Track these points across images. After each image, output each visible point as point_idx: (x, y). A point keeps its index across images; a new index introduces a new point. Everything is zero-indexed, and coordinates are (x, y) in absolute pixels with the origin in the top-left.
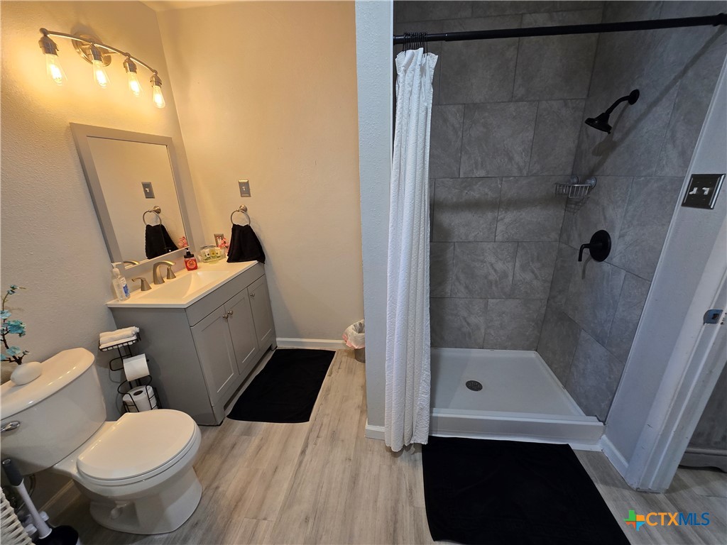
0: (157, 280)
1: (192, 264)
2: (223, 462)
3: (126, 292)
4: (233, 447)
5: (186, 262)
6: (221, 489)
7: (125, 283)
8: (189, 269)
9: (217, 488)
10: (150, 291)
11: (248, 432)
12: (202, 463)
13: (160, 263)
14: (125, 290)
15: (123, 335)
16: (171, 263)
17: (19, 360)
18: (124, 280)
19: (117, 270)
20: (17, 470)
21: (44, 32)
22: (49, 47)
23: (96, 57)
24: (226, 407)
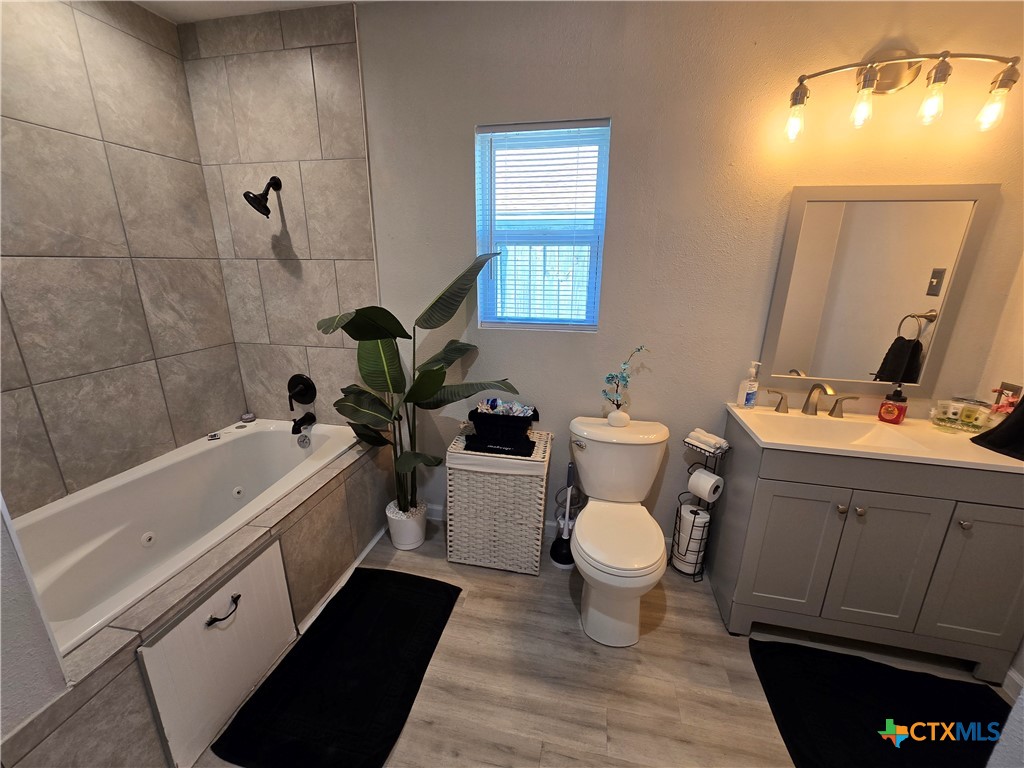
0: (808, 408)
1: (891, 412)
2: (674, 658)
3: (747, 400)
4: (705, 664)
5: (883, 405)
6: (638, 667)
7: (755, 390)
8: (882, 419)
9: (639, 662)
10: (785, 415)
11: (735, 678)
12: (667, 632)
13: (819, 386)
14: (749, 398)
15: (708, 441)
16: (830, 391)
17: (618, 406)
18: (755, 387)
19: (753, 371)
20: (573, 475)
21: (801, 80)
22: (798, 97)
23: (867, 84)
24: (757, 626)
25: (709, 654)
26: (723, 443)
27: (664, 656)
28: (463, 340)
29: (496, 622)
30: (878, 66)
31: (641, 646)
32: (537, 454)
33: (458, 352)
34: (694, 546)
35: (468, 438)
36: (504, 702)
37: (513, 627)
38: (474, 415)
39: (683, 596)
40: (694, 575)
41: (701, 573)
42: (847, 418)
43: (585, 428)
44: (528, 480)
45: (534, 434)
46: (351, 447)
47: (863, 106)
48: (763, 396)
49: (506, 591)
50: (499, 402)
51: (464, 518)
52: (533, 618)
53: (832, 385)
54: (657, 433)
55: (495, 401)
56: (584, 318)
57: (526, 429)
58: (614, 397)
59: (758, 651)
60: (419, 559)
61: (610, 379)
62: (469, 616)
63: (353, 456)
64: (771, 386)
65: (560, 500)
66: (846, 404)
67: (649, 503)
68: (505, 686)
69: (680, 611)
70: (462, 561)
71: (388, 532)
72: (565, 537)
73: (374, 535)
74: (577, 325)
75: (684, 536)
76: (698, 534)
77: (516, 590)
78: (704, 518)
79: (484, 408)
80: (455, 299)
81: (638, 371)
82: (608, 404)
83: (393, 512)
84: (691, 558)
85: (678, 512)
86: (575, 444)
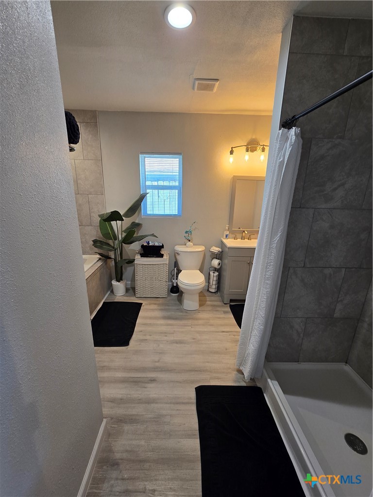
0: (242, 238)
4: (217, 311)
6: (199, 314)
9: (199, 312)
10: (237, 240)
11: (225, 312)
12: (207, 306)
13: (244, 231)
14: (227, 236)
15: (215, 249)
16: (246, 232)
17: (189, 241)
18: (228, 233)
19: (227, 228)
20: (176, 264)
21: (232, 148)
22: (232, 152)
23: (247, 151)
24: (231, 301)
25: (219, 309)
26: (220, 250)
27: (207, 311)
28: (137, 222)
29: (156, 309)
30: (249, 146)
31: (200, 309)
32: (165, 257)
33: (136, 226)
34: (214, 283)
35: (141, 254)
36: (162, 325)
37: (161, 310)
38: (143, 246)
39: (212, 298)
40: (215, 292)
41: (217, 291)
42: (252, 240)
43: (179, 248)
44: (162, 265)
45: (162, 252)
46: (98, 261)
47: (247, 156)
48: (231, 235)
49: (157, 302)
50: (150, 242)
51: (141, 281)
52: (167, 307)
53: (247, 231)
54: (201, 248)
55: (149, 242)
56: (177, 213)
57: (160, 250)
58: (188, 238)
59: (231, 307)
60: (125, 298)
61: (186, 232)
62: (146, 309)
63: (100, 263)
64: (232, 232)
65: (173, 274)
66: (252, 236)
67: (201, 270)
68: (162, 322)
69: (210, 301)
70: (141, 296)
71: (112, 290)
72: (175, 285)
73: (107, 292)
74: (175, 215)
75: (211, 280)
76: (215, 279)
77: (160, 302)
78: (217, 274)
79: (145, 244)
80: (135, 208)
81: (195, 230)
82: (186, 241)
83: (114, 283)
84: (214, 287)
85: (209, 273)
86: (176, 254)
